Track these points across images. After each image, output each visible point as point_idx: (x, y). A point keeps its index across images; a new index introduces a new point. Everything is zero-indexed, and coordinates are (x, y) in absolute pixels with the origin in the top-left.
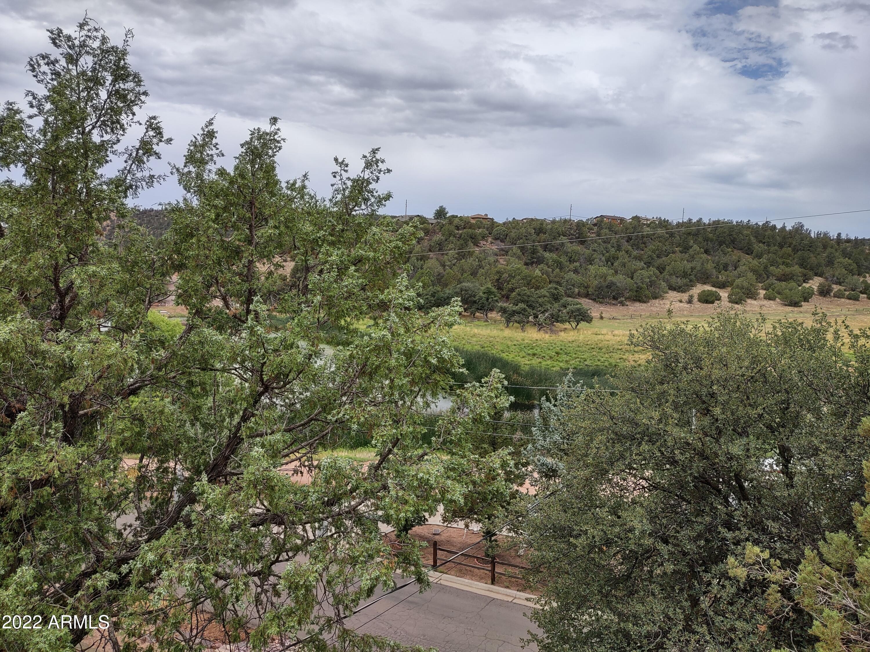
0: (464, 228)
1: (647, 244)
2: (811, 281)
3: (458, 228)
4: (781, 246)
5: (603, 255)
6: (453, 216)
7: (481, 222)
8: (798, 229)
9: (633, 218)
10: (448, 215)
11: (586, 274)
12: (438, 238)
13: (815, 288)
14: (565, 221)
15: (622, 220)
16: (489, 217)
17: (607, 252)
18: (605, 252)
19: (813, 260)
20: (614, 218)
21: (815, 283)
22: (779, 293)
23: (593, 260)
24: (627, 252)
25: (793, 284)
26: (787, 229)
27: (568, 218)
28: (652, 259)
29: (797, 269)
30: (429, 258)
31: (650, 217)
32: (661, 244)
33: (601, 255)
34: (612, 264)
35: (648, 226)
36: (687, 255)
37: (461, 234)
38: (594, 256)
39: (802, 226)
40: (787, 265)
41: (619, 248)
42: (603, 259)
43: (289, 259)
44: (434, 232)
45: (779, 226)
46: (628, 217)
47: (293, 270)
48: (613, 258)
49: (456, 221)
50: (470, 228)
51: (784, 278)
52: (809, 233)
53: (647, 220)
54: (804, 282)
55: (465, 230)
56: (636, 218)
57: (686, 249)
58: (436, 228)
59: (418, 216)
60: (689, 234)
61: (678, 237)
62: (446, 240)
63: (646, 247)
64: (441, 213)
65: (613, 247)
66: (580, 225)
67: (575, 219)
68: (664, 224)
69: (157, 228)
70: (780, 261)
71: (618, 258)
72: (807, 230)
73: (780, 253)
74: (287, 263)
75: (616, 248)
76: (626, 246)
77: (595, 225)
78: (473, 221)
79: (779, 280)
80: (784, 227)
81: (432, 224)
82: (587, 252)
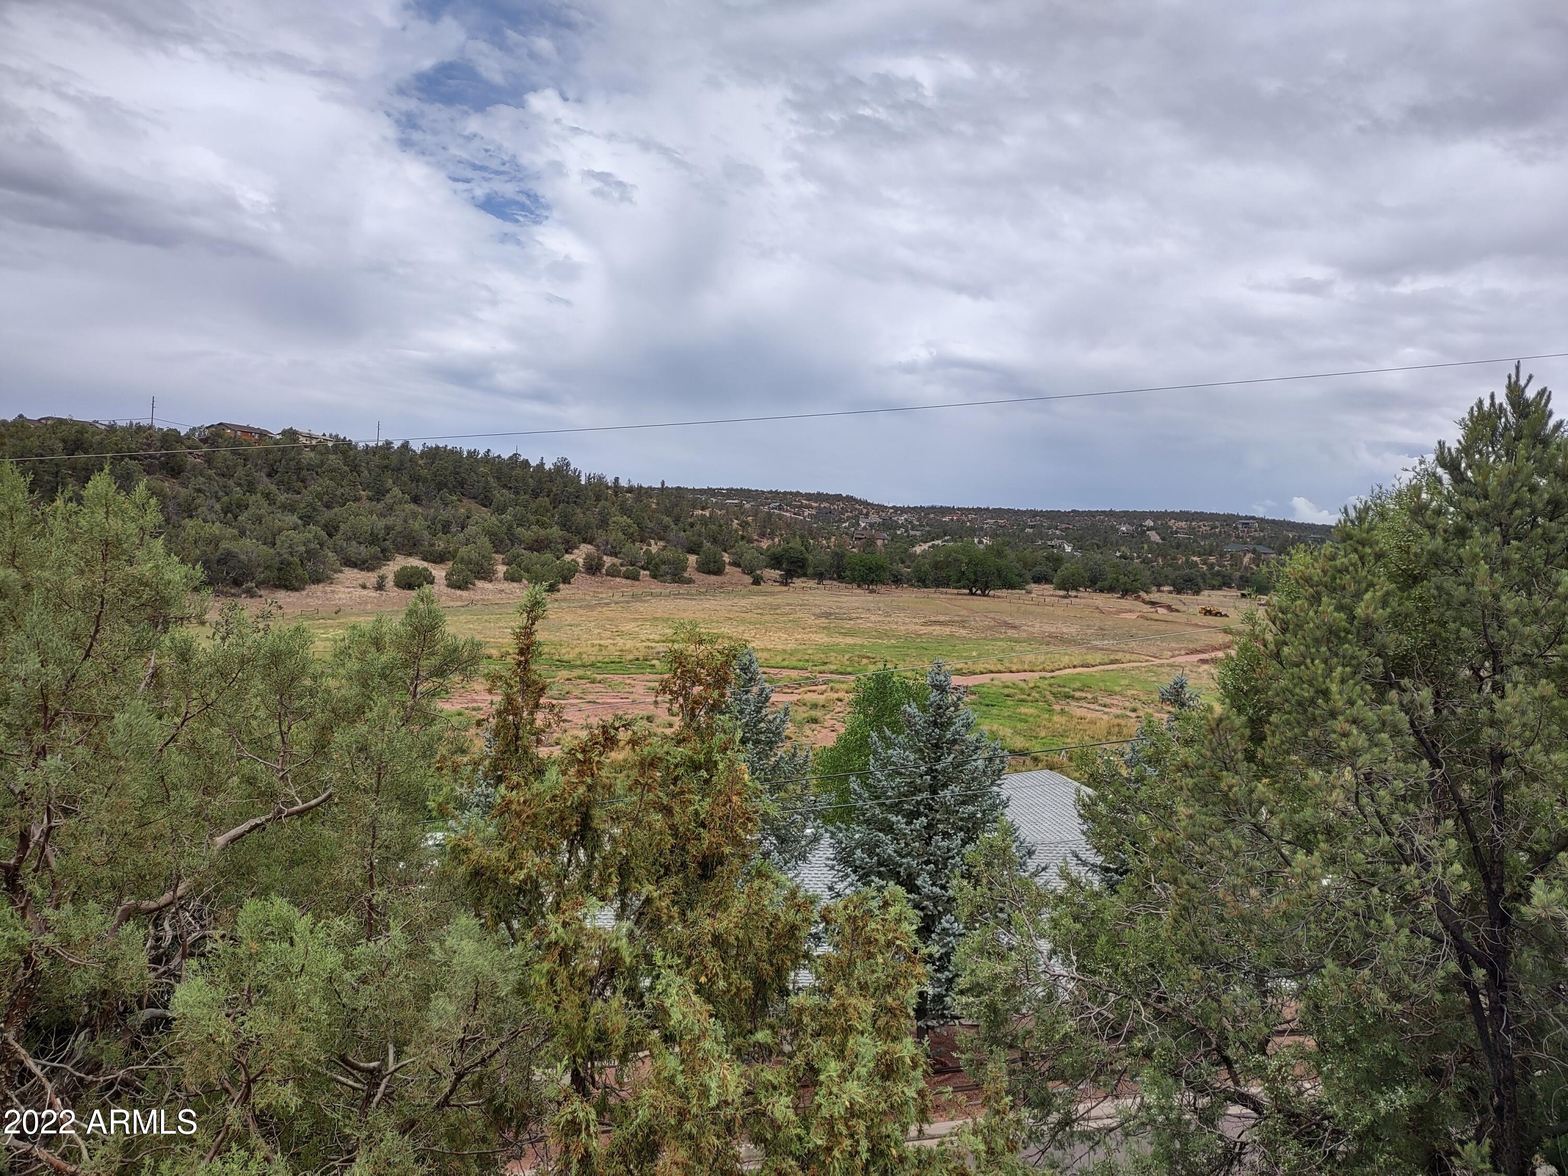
1: (308, 483)
2: (576, 551)
4: (535, 495)
5: (218, 499)
8: (562, 469)
9: (284, 433)
11: (177, 536)
13: (581, 561)
14: (139, 428)
15: (263, 434)
17: (227, 494)
18: (220, 493)
19: (580, 516)
20: (247, 431)
21: (580, 554)
22: (528, 571)
23: (196, 509)
24: (267, 496)
25: (548, 556)
26: (547, 467)
27: (145, 423)
28: (314, 510)
29: (556, 532)
31: (317, 432)
32: (332, 484)
33: (214, 500)
34: (236, 517)
35: (313, 448)
36: (380, 506)
38: (198, 501)
39: (568, 465)
40: (543, 525)
41: (251, 488)
42: (218, 507)
45: (534, 463)
46: (275, 430)
48: (239, 506)
51: (538, 546)
52: (579, 476)
53: (311, 437)
54: (567, 552)
56: (291, 434)
57: (379, 494)
60: (386, 467)
61: (366, 472)
63: (306, 488)
65: (239, 485)
66: (171, 438)
67: (162, 424)
68: (343, 447)
70: (533, 518)
71: (247, 508)
72: (575, 470)
73: (533, 506)
75: (245, 488)
76: (265, 483)
77: (204, 441)
79: (530, 548)
80: (542, 464)
82: (184, 492)
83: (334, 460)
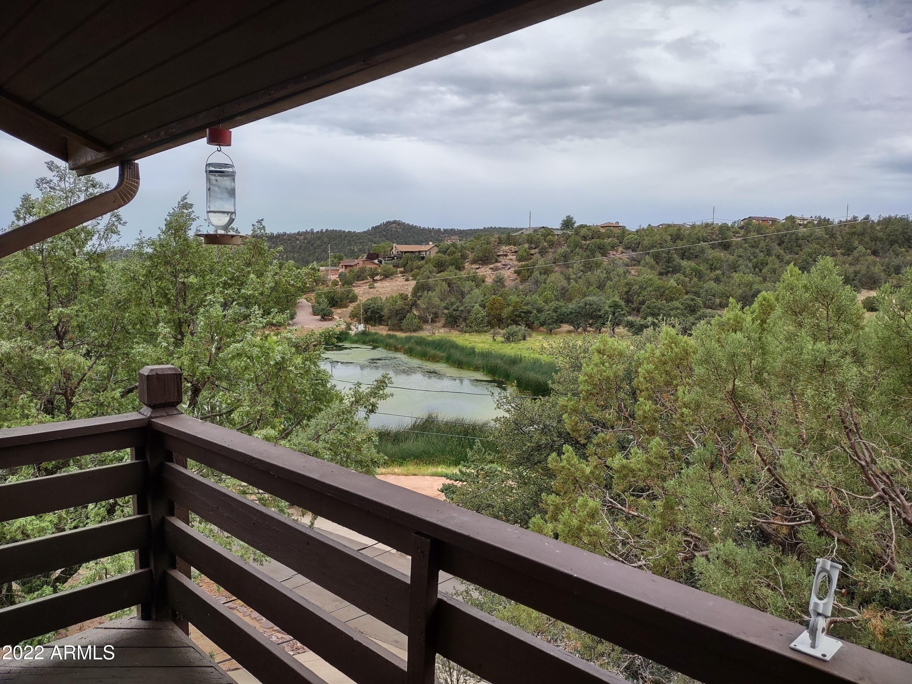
0: (592, 238)
1: (803, 247)
3: (585, 238)
5: (750, 261)
6: (582, 226)
7: (611, 231)
9: (787, 219)
10: (576, 225)
11: (729, 282)
12: (563, 250)
14: (707, 225)
15: (774, 221)
16: (620, 224)
17: (755, 257)
18: (752, 257)
20: (765, 220)
23: (738, 267)
24: (778, 257)
27: (709, 222)
28: (808, 263)
30: (553, 271)
31: (807, 216)
32: (818, 246)
33: (748, 261)
34: (761, 270)
35: (805, 226)
36: (850, 258)
37: (588, 245)
38: (739, 262)
41: (769, 253)
42: (750, 265)
43: (411, 278)
44: (559, 244)
46: (781, 217)
47: (414, 289)
48: (762, 264)
49: (583, 232)
50: (599, 238)
53: (804, 220)
55: (593, 240)
56: (791, 219)
57: (849, 251)
58: (561, 240)
59: (543, 227)
60: (853, 233)
61: (840, 238)
62: (572, 252)
63: (801, 250)
64: (568, 223)
65: (762, 251)
66: (724, 229)
67: (719, 221)
68: (824, 223)
69: (290, 252)
71: (767, 264)
74: (409, 282)
75: (765, 253)
76: (777, 249)
77: (741, 228)
78: (603, 230)
81: (558, 235)
82: (732, 258)
83: (819, 232)
